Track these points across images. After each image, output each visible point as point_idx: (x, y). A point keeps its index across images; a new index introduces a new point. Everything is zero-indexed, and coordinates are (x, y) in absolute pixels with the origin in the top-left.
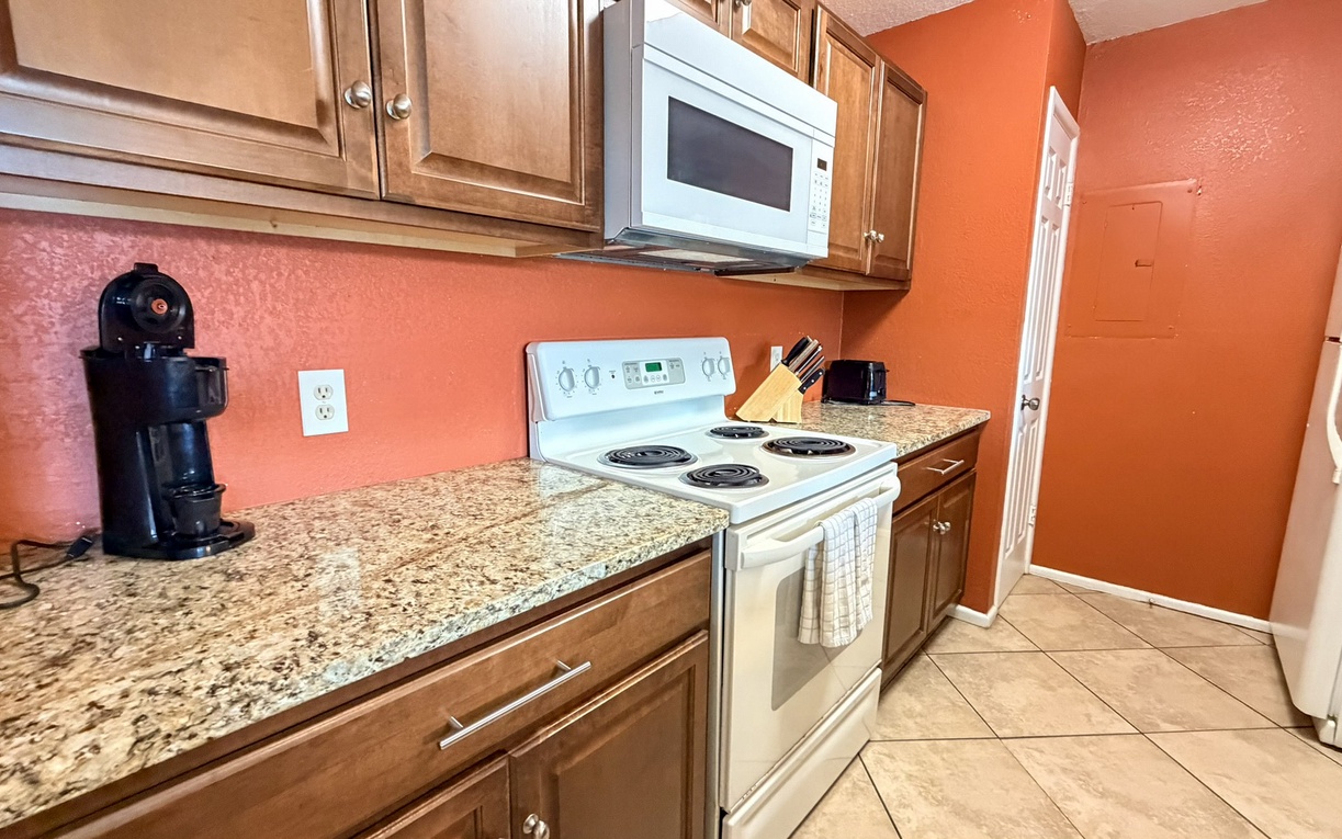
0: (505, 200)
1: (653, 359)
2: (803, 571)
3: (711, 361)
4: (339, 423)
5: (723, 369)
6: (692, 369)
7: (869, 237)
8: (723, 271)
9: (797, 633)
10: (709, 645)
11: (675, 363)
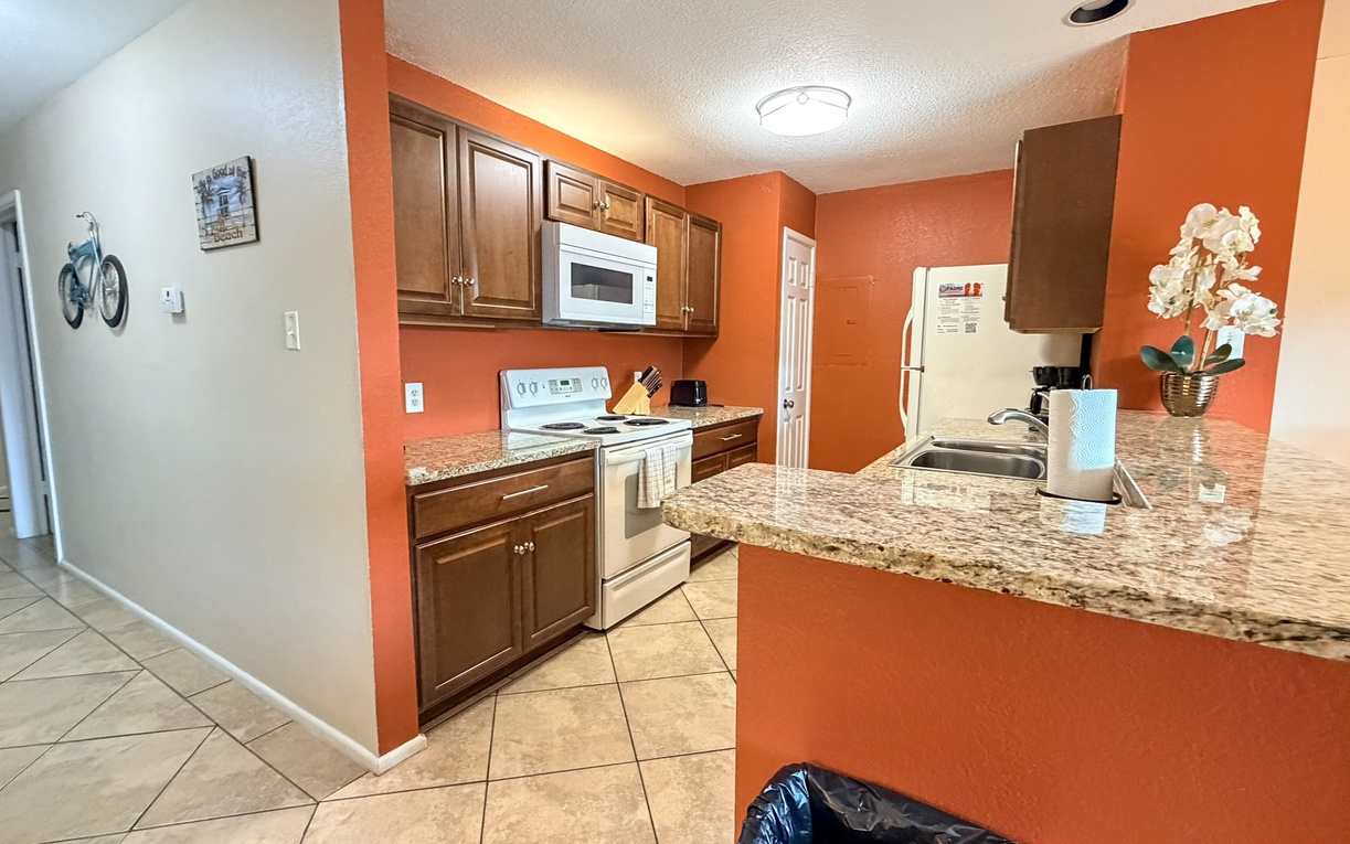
0: (503, 312)
1: (565, 379)
2: (638, 474)
3: (597, 380)
4: (420, 408)
5: (603, 383)
6: (586, 384)
7: (684, 311)
8: (601, 330)
9: (637, 504)
10: (594, 498)
11: (576, 381)
